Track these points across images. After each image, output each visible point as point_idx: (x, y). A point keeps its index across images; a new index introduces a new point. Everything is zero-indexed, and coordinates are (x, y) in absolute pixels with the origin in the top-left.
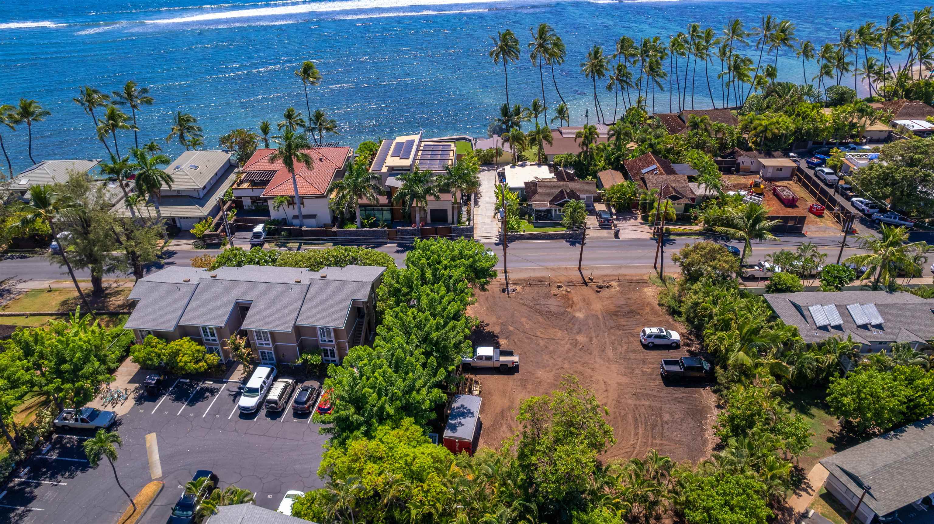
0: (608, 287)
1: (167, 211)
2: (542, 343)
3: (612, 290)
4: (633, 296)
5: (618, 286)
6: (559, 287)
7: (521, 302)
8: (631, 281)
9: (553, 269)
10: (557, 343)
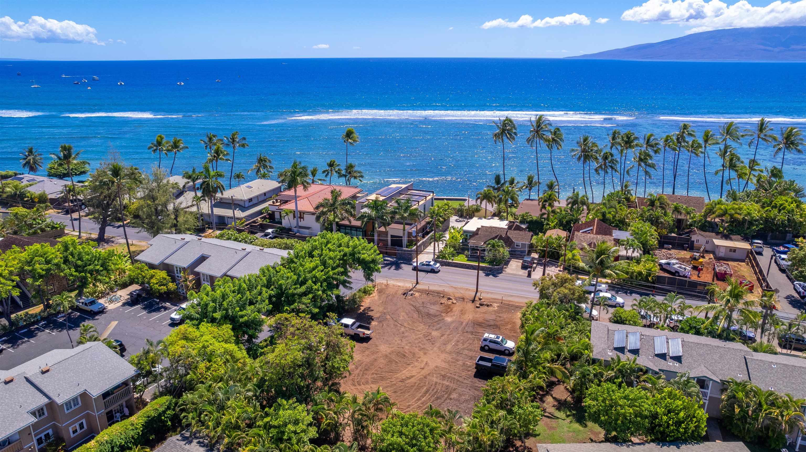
0: (488, 306)
1: (218, 211)
2: (403, 329)
3: (491, 309)
4: (505, 316)
5: (498, 306)
6: (449, 299)
7: (412, 303)
8: (512, 305)
9: (455, 288)
10: (414, 332)
